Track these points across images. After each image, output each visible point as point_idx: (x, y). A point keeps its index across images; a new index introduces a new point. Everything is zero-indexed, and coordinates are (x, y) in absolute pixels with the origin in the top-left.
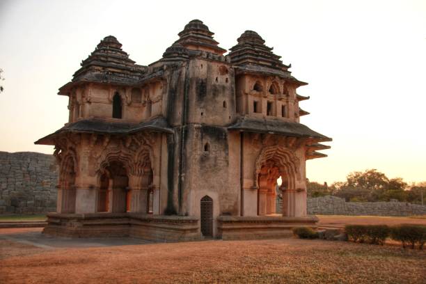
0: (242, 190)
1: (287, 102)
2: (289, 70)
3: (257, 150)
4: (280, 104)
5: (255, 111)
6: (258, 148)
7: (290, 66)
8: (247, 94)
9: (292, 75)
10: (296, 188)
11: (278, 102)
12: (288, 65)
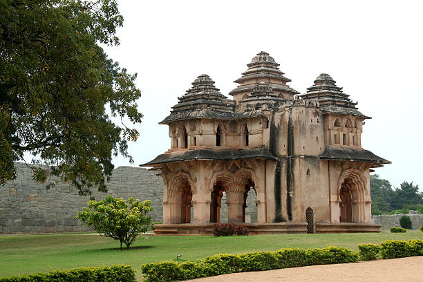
0: (330, 202)
1: (356, 133)
2: (356, 106)
3: (339, 173)
4: (351, 135)
5: (336, 143)
6: (339, 171)
7: (356, 104)
8: (329, 130)
9: (358, 110)
10: (365, 200)
11: (350, 134)
12: (355, 102)
